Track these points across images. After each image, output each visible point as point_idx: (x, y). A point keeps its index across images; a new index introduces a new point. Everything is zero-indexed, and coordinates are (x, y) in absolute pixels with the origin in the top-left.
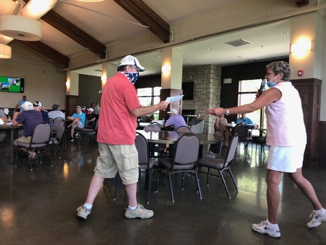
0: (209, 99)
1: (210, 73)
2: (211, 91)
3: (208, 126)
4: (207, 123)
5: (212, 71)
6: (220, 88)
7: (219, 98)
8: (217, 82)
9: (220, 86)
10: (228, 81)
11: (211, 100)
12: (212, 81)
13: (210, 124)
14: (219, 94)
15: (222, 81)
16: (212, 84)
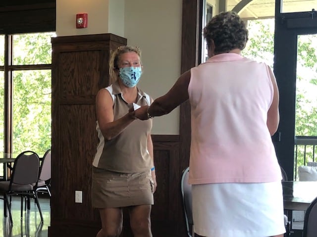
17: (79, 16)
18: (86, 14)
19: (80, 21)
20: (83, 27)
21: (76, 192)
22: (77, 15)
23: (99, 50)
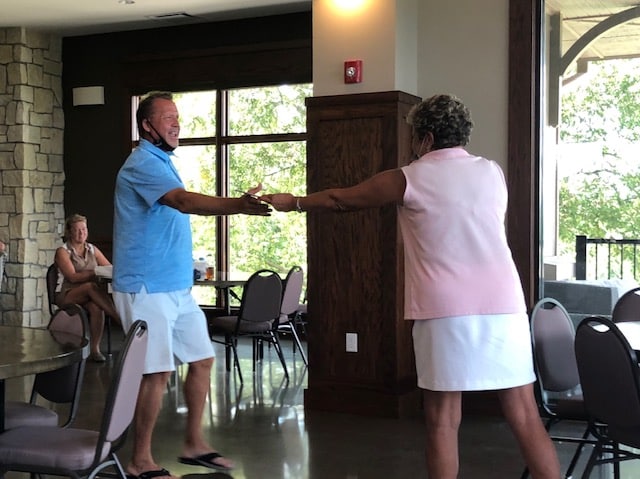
0: (19, 168)
1: (17, 62)
2: (26, 138)
3: (19, 279)
4: (15, 267)
5: (25, 55)
6: (61, 124)
7: (58, 164)
8: (47, 102)
9: (60, 114)
10: (91, 95)
11: (25, 175)
12: (25, 94)
13: (26, 271)
14: (60, 151)
15: (68, 97)
16: (26, 107)
17: (348, 65)
18: (361, 62)
19: (351, 72)
20: (355, 82)
21: (348, 334)
22: (346, 63)
23: (381, 117)
